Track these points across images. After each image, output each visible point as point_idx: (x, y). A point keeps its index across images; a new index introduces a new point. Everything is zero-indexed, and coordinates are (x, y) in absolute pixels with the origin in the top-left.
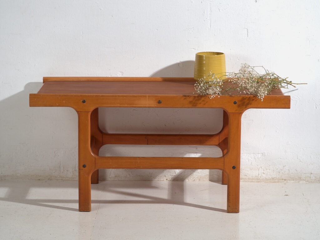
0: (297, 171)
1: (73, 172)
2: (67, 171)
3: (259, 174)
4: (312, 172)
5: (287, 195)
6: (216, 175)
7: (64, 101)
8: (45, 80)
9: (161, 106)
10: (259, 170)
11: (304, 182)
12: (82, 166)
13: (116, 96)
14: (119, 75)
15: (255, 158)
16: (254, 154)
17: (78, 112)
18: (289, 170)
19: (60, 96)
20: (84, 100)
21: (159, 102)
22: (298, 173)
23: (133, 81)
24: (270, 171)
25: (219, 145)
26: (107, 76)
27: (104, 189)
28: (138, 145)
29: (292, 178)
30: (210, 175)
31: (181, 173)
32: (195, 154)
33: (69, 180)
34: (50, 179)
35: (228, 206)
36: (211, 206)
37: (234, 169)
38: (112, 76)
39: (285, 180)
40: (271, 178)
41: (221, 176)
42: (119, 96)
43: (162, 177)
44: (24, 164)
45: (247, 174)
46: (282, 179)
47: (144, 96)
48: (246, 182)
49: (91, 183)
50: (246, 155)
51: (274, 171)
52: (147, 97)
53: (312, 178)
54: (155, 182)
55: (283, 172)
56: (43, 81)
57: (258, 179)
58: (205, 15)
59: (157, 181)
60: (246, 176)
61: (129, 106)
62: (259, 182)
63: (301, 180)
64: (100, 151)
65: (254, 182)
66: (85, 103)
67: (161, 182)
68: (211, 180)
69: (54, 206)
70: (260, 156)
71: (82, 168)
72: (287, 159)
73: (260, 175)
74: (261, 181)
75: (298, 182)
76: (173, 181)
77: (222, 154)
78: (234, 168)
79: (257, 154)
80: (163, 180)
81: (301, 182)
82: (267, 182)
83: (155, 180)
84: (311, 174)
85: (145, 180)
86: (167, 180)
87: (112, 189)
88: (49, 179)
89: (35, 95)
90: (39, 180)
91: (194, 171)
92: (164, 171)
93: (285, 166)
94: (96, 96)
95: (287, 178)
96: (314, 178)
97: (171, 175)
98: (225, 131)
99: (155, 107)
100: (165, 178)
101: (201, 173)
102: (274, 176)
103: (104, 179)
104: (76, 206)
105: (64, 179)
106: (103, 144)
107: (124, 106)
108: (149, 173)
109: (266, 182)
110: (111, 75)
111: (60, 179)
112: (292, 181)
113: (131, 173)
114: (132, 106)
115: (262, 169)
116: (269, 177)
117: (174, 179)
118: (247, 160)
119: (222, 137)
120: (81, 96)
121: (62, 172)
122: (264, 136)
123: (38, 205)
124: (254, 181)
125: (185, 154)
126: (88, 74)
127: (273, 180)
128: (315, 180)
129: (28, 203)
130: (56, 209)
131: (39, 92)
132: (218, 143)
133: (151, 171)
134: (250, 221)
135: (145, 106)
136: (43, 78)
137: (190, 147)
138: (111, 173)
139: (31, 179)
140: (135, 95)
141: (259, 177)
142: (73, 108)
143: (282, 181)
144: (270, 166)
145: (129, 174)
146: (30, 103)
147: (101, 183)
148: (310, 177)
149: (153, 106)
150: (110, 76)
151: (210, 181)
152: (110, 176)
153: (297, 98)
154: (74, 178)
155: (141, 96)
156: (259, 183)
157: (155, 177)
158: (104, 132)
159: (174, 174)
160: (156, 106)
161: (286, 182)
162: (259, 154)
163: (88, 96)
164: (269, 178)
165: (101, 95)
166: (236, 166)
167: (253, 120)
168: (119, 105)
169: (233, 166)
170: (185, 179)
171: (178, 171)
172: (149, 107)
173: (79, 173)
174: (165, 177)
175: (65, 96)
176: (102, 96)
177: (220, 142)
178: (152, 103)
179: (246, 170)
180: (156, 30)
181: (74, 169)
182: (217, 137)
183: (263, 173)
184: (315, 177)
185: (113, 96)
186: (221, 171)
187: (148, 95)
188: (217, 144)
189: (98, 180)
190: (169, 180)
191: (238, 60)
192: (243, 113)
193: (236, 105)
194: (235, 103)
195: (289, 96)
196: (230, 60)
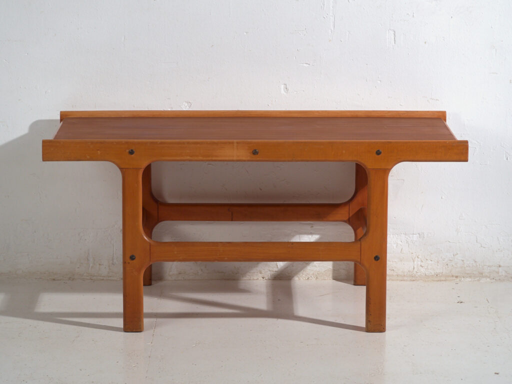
0: (475, 262)
1: (109, 266)
2: (100, 264)
3: (414, 268)
4: (502, 265)
5: (461, 302)
6: (344, 269)
7: (99, 152)
8: (64, 116)
9: (258, 159)
10: (414, 261)
11: (488, 279)
12: (129, 257)
13: (184, 143)
14: (184, 107)
15: (407, 242)
16: (406, 234)
17: (121, 169)
18: (463, 261)
19: (92, 143)
20: (132, 150)
21: (255, 153)
22: (478, 265)
23: (209, 118)
24: (432, 263)
25: (349, 221)
26: (165, 110)
27: (161, 295)
28: (217, 222)
29: (468, 274)
30: (334, 270)
31: (287, 267)
32: (310, 236)
33: (103, 279)
34: (72, 279)
35: (368, 321)
36: (338, 321)
37: (377, 260)
38: (174, 109)
39: (457, 277)
40: (433, 274)
41: (353, 271)
42: (188, 143)
43: (256, 274)
44: (28, 255)
45: (395, 267)
46: (453, 276)
47: (230, 143)
48: (393, 280)
49: (144, 285)
50: (393, 237)
51: (438, 262)
52: (235, 145)
53: (500, 274)
54: (245, 282)
55: (454, 265)
56: (61, 117)
57: (413, 276)
58: (325, 9)
59: (247, 280)
60: (392, 271)
61: (205, 159)
62: (414, 280)
63: (483, 277)
64: (153, 233)
65: (407, 280)
66: (133, 155)
67: (255, 281)
68: (336, 278)
69: (82, 323)
70: (415, 237)
71: (128, 260)
72: (459, 243)
73: (416, 270)
74: (417, 279)
75: (479, 280)
76: (273, 280)
77: (353, 234)
78: (377, 258)
79: (411, 236)
80: (258, 279)
81: (483, 280)
82: (427, 280)
83: (244, 278)
84: (500, 266)
85: (228, 280)
86: (263, 278)
87: (174, 294)
88: (70, 279)
89: (50, 141)
90: (54, 280)
91: (308, 264)
92: (258, 264)
93: (457, 254)
94: (152, 143)
95: (459, 274)
96: (504, 273)
97: (270, 271)
98: (359, 198)
99: (248, 161)
100: (260, 276)
101: (319, 266)
102: (438, 271)
103: (160, 278)
104: (119, 323)
105: (95, 277)
106: (159, 220)
107: (196, 158)
108: (235, 267)
109: (425, 281)
110: (172, 108)
111: (88, 278)
112: (468, 279)
113: (205, 267)
114: (210, 158)
115: (419, 259)
116: (431, 273)
117: (275, 278)
118: (395, 246)
119: (354, 208)
120: (127, 143)
121: (92, 267)
122: (423, 206)
123: (56, 322)
124: (406, 278)
125: (293, 236)
126: (134, 106)
127: (438, 278)
128: (506, 276)
129: (38, 319)
130: (87, 328)
131: (56, 137)
132: (348, 217)
133: (237, 264)
134: (405, 346)
135: (231, 158)
136: (59, 113)
137: (301, 223)
138: (172, 269)
139: (41, 278)
140: (216, 141)
141: (415, 273)
142: (114, 162)
143: (451, 278)
144: (431, 254)
145: (202, 270)
146: (43, 155)
147: (156, 285)
148: (498, 273)
149: (244, 158)
150: (169, 110)
151: (334, 279)
152: (171, 273)
153: (475, 143)
154: (111, 277)
155: (225, 143)
156: (415, 282)
157: (244, 274)
158: (160, 200)
159: (276, 269)
160: (249, 158)
161: (458, 280)
162: (414, 235)
163: (139, 143)
164: (431, 275)
165: (160, 141)
166: (379, 256)
167: (404, 180)
168: (188, 158)
169: (374, 256)
170: (293, 277)
171: (281, 264)
172: (238, 161)
173: (124, 268)
174: (261, 273)
175: (101, 143)
176: (161, 143)
177: (350, 216)
178: (244, 154)
179: (393, 262)
180: (245, 34)
181: (112, 262)
182: (346, 208)
183: (421, 266)
184: (506, 272)
185: (179, 143)
186: (353, 263)
187: (235, 141)
188: (346, 219)
189: (151, 280)
190: (267, 278)
191: (379, 82)
192: (391, 169)
193: (380, 156)
194: (378, 153)
195: (467, 142)
196: (367, 81)
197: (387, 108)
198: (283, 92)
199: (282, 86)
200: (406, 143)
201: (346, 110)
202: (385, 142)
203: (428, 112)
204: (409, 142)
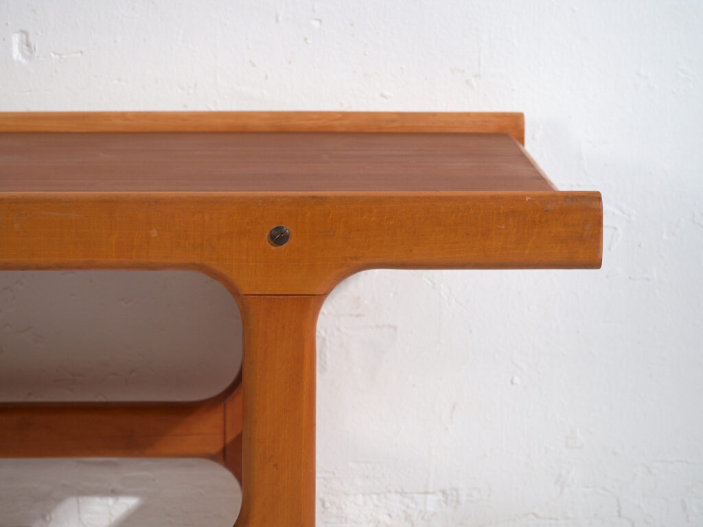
15: (408, 518)
16: (402, 493)
25: (225, 457)
70: (432, 503)
72: (567, 518)
79: (419, 497)
122: (454, 408)
132: (221, 447)
162: (430, 497)
167: (395, 328)
177: (230, 438)
188: (216, 448)
191: (316, 24)
192: (326, 294)
193: (283, 247)
194: (279, 237)
195: (596, 197)
196: (277, 20)
197: (341, 105)
198: (16, 54)
199: (16, 39)
200: (379, 201)
201: (214, 109)
202: (304, 197)
203: (468, 114)
204: (391, 198)
